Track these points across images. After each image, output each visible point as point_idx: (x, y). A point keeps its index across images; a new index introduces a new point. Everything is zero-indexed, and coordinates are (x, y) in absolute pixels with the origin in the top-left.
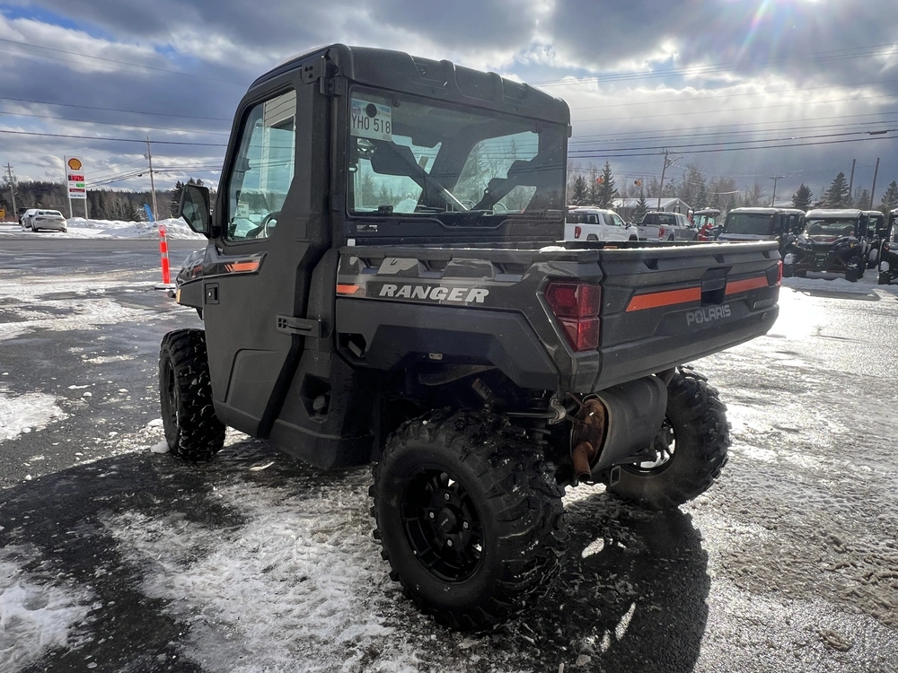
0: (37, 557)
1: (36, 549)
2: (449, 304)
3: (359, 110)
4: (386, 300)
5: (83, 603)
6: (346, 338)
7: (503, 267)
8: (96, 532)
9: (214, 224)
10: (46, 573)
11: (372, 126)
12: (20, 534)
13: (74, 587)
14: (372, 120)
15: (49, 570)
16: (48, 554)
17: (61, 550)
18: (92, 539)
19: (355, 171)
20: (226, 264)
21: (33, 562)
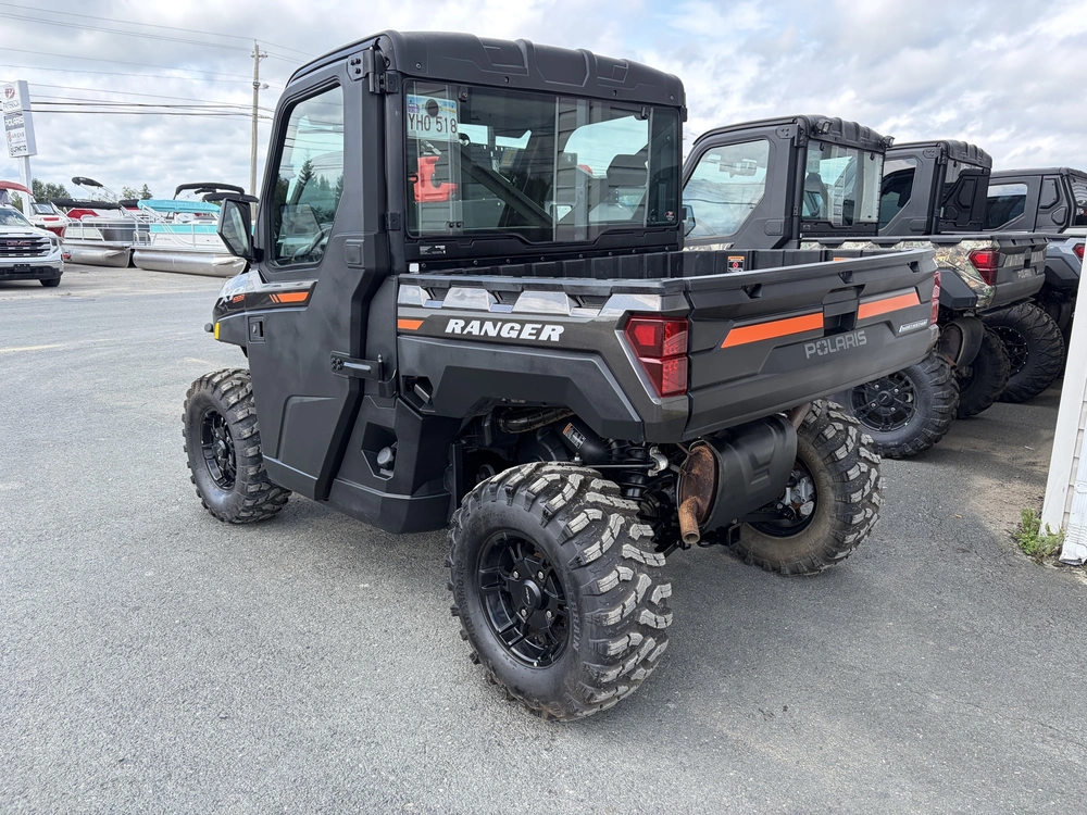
2: (522, 342)
3: (418, 108)
4: (453, 338)
6: (410, 382)
7: (579, 300)
9: (256, 246)
11: (434, 126)
14: (433, 120)
19: (416, 181)
20: (272, 293)
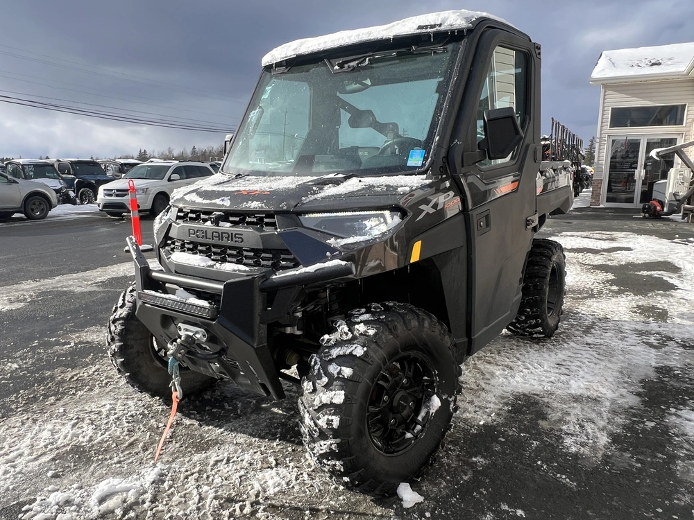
0: (683, 461)
1: (678, 468)
5: (679, 416)
8: (618, 453)
10: (686, 446)
12: (682, 493)
13: (675, 427)
15: (682, 447)
16: (673, 458)
17: (660, 455)
18: (626, 450)
21: (689, 459)
